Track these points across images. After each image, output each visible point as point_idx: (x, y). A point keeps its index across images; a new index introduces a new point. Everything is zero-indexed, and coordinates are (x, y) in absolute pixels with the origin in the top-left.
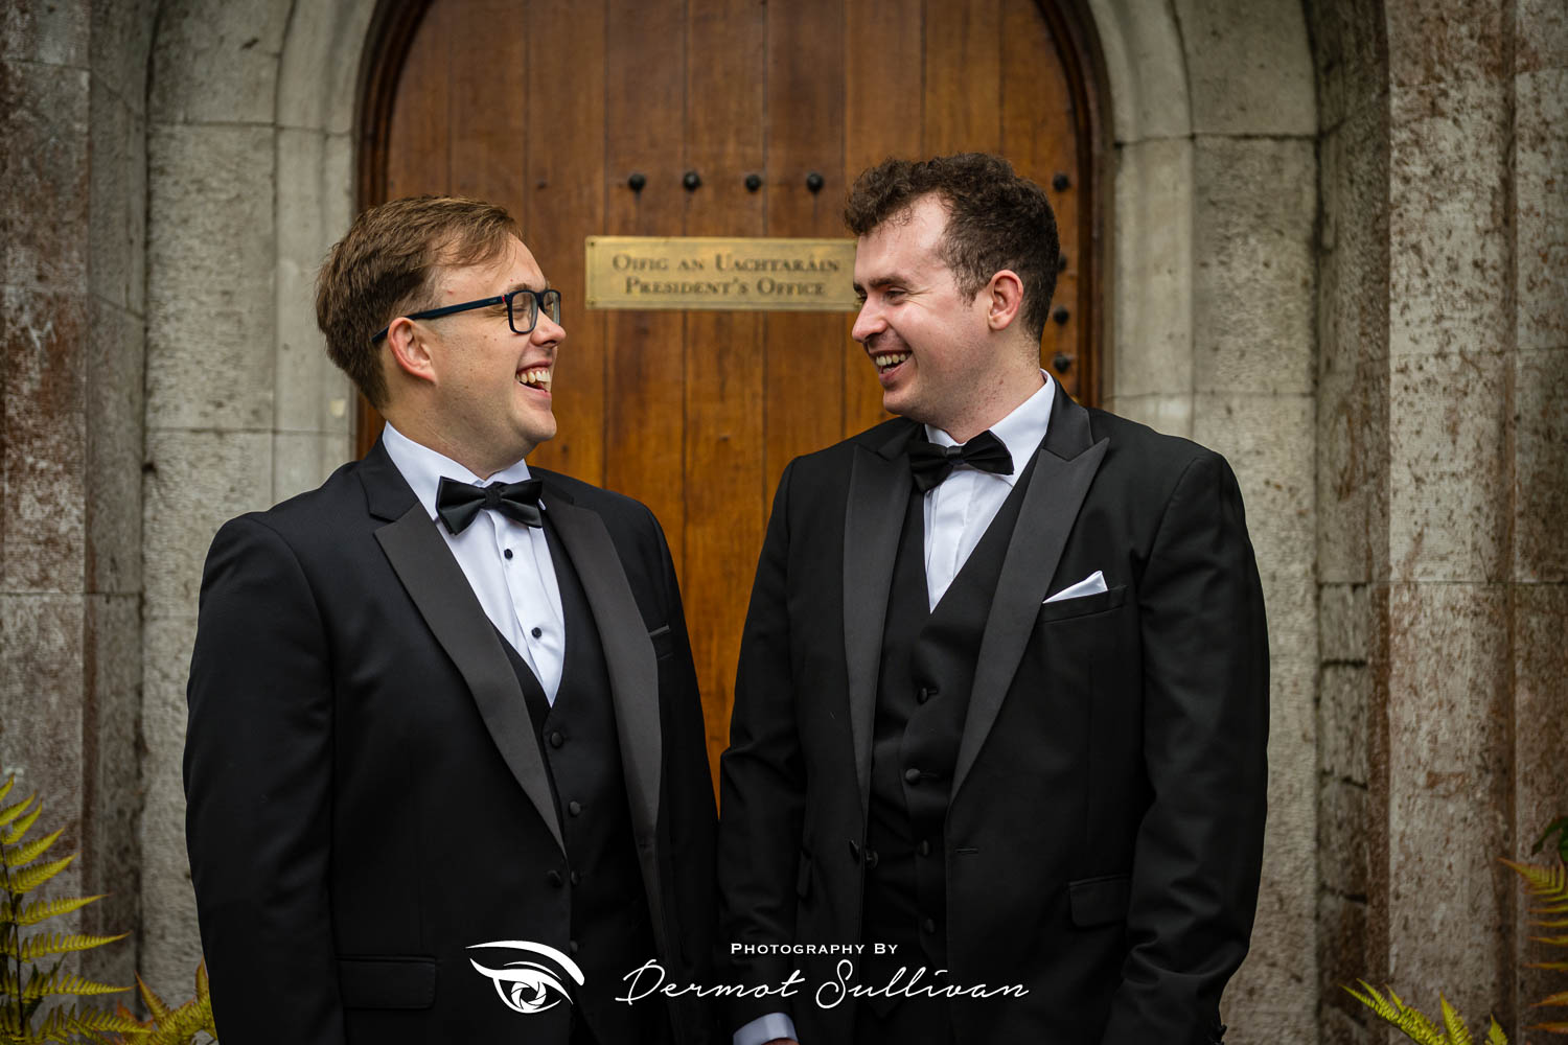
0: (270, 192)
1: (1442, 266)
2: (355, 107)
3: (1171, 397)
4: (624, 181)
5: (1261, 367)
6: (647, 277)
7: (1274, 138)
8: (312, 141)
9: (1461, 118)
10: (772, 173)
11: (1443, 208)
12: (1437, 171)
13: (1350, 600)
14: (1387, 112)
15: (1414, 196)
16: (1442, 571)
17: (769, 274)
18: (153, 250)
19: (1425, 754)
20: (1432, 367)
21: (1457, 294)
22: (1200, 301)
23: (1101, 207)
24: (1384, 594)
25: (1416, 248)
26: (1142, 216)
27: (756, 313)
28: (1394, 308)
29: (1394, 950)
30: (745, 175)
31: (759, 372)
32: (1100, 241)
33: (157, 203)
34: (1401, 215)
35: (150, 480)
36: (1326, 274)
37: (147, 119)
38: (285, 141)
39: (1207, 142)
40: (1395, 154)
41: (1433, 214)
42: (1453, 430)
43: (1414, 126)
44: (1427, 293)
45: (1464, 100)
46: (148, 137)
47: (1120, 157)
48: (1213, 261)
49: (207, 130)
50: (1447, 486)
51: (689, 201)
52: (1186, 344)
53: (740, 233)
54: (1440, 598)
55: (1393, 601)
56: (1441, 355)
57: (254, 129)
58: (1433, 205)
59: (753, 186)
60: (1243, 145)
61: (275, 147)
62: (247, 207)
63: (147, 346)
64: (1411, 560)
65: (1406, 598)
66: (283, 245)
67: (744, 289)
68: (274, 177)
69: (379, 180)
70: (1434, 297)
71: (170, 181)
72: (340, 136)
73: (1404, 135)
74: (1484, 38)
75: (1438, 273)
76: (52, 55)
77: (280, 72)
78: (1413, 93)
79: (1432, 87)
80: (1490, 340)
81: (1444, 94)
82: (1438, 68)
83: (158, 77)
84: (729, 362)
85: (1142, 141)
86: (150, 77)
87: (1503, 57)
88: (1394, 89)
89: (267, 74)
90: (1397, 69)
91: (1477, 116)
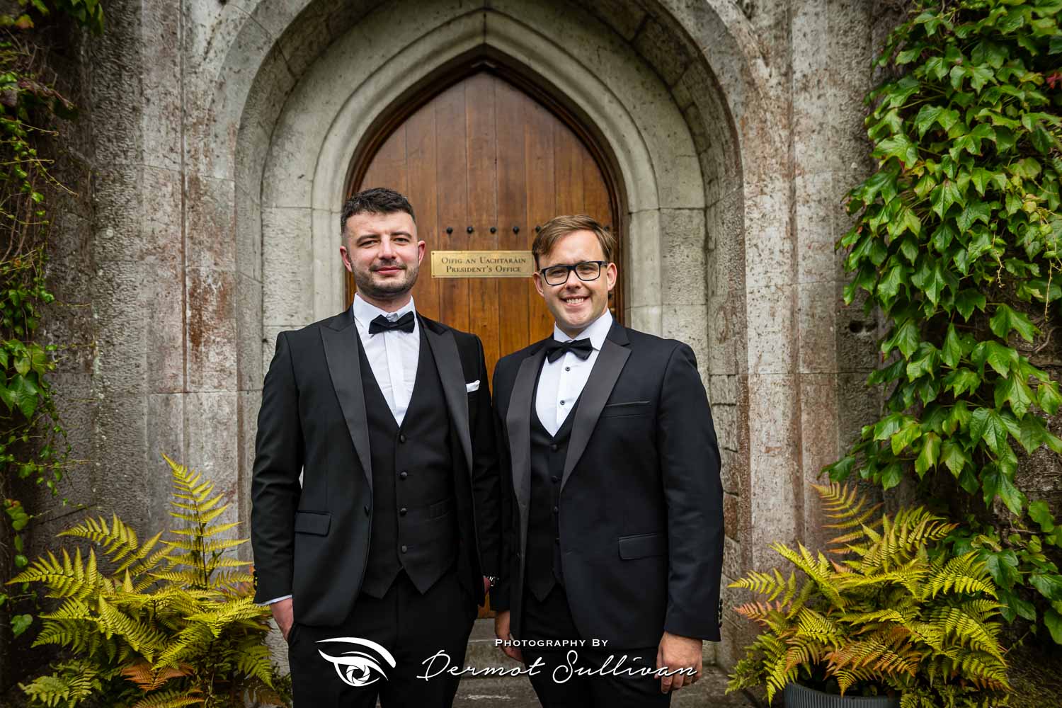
0: (310, 234)
1: (767, 252)
3: (653, 306)
4: (445, 230)
5: (686, 295)
6: (455, 266)
7: (689, 209)
8: (326, 214)
9: (773, 195)
10: (500, 226)
11: (767, 230)
12: (764, 216)
13: (727, 380)
14: (742, 194)
15: (754, 226)
16: (769, 370)
17: (500, 264)
18: (265, 256)
19: (764, 440)
20: (764, 291)
21: (774, 262)
22: (663, 270)
24: (746, 378)
25: (756, 245)
26: (640, 239)
27: (495, 279)
28: (747, 269)
29: (754, 515)
30: (490, 227)
31: (497, 301)
33: (266, 238)
34: (749, 233)
35: (265, 345)
36: (710, 259)
37: (261, 206)
38: (315, 214)
39: (665, 211)
40: (746, 210)
41: (763, 232)
42: (773, 315)
43: (754, 198)
44: (761, 263)
45: (774, 188)
46: (262, 213)
47: (631, 218)
48: (668, 255)
49: (285, 210)
50: (771, 336)
51: (469, 237)
52: (658, 287)
53: (489, 249)
54: (769, 379)
55: (750, 381)
56: (767, 286)
57: (303, 210)
58: (762, 229)
59: (493, 231)
60: (678, 212)
61: (312, 216)
62: (301, 239)
63: (263, 294)
64: (757, 365)
65: (755, 380)
66: (316, 254)
67: (491, 270)
68: (311, 228)
70: (764, 264)
71: (270, 230)
73: (750, 202)
74: (782, 164)
75: (765, 254)
76: (219, 174)
77: (313, 187)
78: (753, 186)
79: (761, 184)
80: (787, 280)
81: (766, 186)
82: (763, 176)
83: (265, 190)
84: (486, 297)
85: (639, 211)
86: (262, 190)
87: (791, 171)
88: (745, 185)
89: (308, 188)
90: (746, 177)
91: (780, 194)
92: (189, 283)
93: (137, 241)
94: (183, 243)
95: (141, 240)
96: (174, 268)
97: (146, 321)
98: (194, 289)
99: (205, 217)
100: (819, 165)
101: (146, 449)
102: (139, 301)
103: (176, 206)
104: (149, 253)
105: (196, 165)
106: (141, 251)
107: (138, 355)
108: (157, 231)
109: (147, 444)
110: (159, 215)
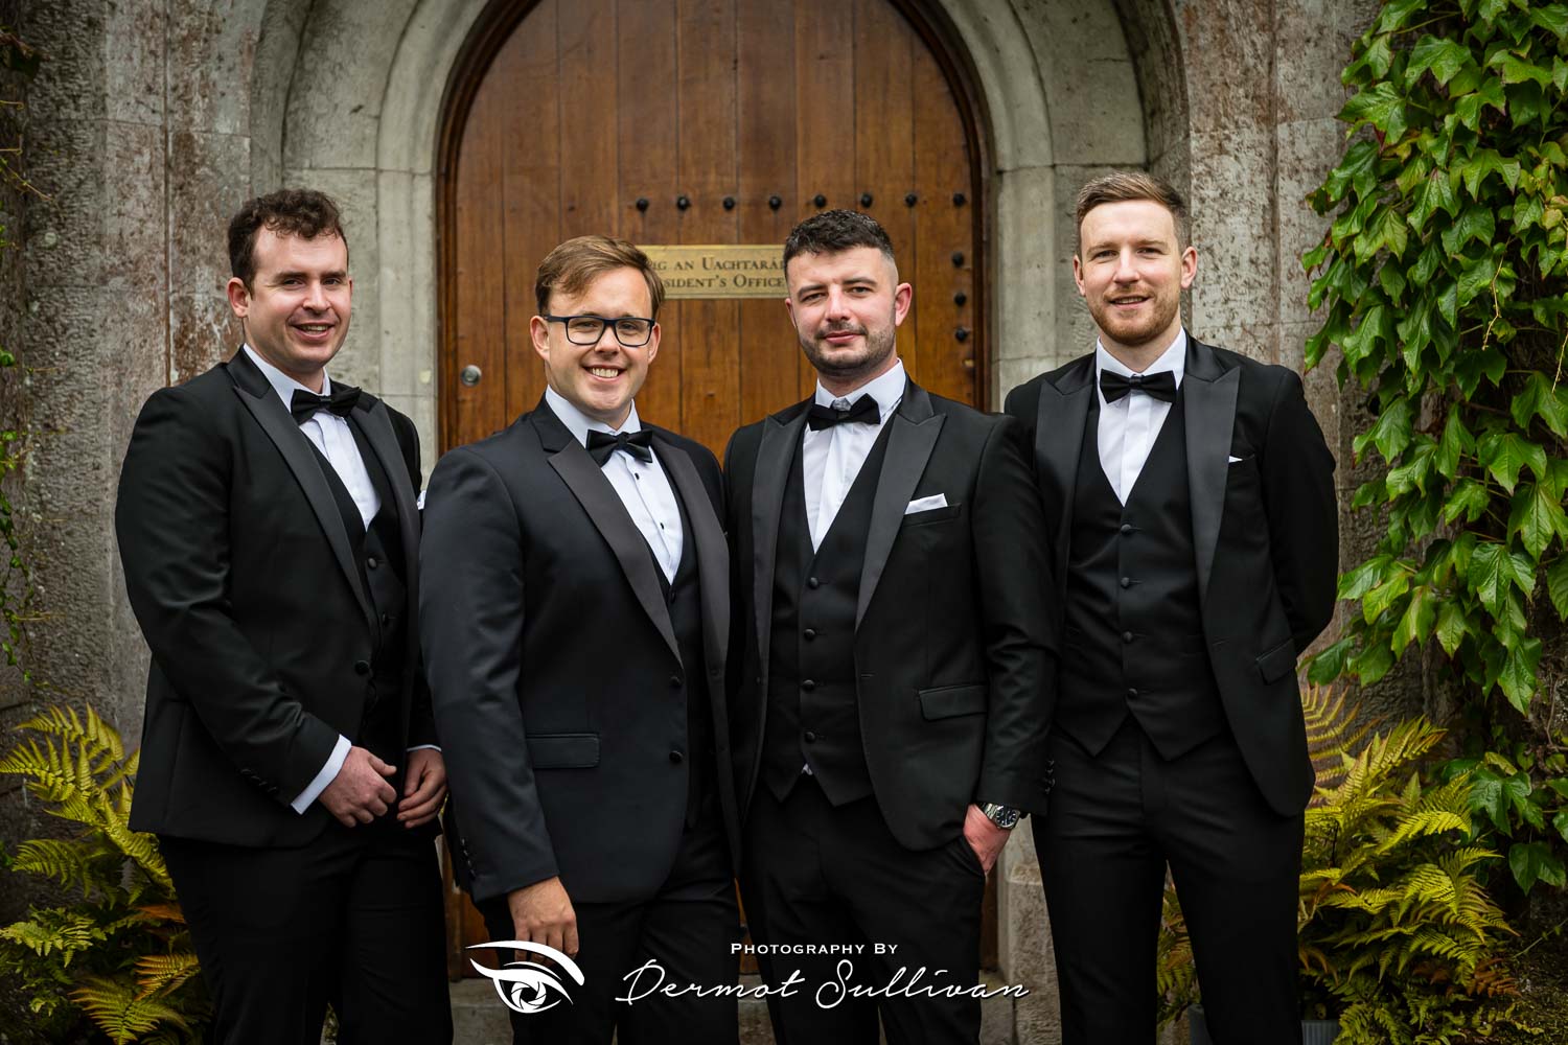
0: (375, 218)
1: (1228, 262)
2: (433, 155)
3: (1040, 358)
4: (633, 203)
8: (404, 180)
9: (1239, 155)
10: (743, 196)
11: (1228, 220)
12: (1224, 194)
14: (1189, 150)
15: (1208, 212)
17: (742, 271)
20: (1222, 335)
21: (1239, 282)
22: (1061, 287)
23: (989, 217)
25: (1210, 250)
26: (1018, 225)
27: (732, 300)
30: (723, 197)
31: (735, 344)
32: (989, 243)
34: (1198, 226)
37: (283, 166)
38: (383, 181)
39: (1064, 170)
40: (1194, 181)
41: (1221, 224)
43: (1207, 161)
44: (1218, 282)
45: (1242, 143)
46: (284, 180)
47: (1001, 181)
49: (327, 173)
51: (681, 218)
52: (1051, 320)
53: (720, 241)
56: (1228, 327)
57: (361, 172)
58: (1221, 219)
59: (729, 205)
61: (376, 184)
66: (384, 258)
67: (723, 283)
68: (376, 207)
69: (451, 207)
70: (1222, 285)
72: (423, 175)
73: (1201, 168)
74: (1256, 98)
75: (1225, 268)
76: (224, 127)
77: (379, 129)
78: (1206, 138)
79: (1220, 133)
80: (1263, 316)
81: (1228, 138)
82: (1223, 119)
83: (290, 135)
84: (713, 337)
85: (1016, 170)
86: (284, 135)
87: (1269, 111)
88: (1193, 134)
89: (370, 131)
90: (1195, 119)
91: (1252, 154)
92: (174, 321)
93: (95, 251)
94: (166, 252)
95: (103, 250)
96: (154, 296)
97: (111, 390)
98: (183, 332)
99: (202, 205)
100: (1315, 103)
101: (111, 610)
102: (99, 355)
103: (156, 187)
104: (114, 272)
105: (186, 112)
106: (103, 268)
107: (97, 449)
108: (126, 234)
109: (112, 601)
110: (130, 205)
